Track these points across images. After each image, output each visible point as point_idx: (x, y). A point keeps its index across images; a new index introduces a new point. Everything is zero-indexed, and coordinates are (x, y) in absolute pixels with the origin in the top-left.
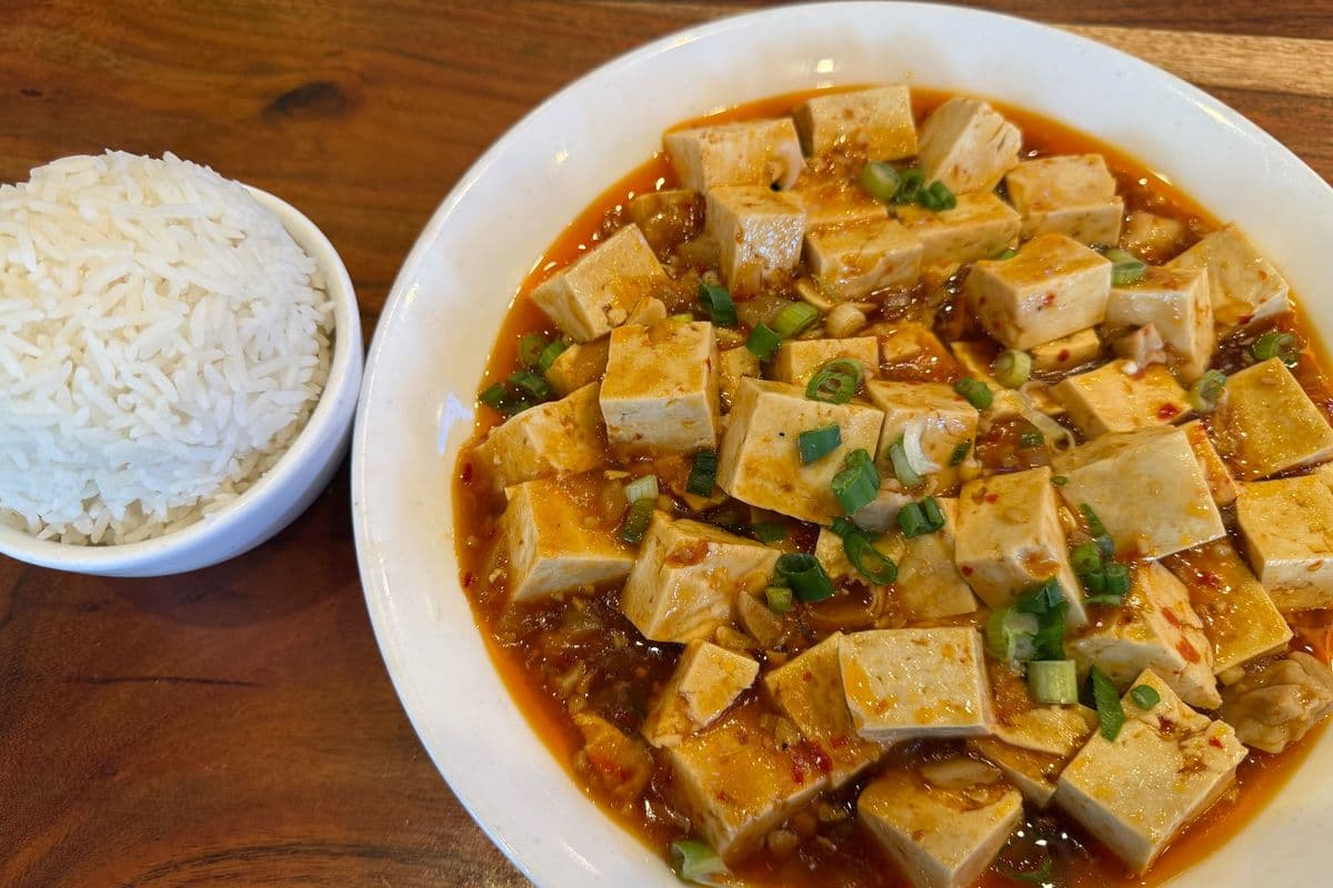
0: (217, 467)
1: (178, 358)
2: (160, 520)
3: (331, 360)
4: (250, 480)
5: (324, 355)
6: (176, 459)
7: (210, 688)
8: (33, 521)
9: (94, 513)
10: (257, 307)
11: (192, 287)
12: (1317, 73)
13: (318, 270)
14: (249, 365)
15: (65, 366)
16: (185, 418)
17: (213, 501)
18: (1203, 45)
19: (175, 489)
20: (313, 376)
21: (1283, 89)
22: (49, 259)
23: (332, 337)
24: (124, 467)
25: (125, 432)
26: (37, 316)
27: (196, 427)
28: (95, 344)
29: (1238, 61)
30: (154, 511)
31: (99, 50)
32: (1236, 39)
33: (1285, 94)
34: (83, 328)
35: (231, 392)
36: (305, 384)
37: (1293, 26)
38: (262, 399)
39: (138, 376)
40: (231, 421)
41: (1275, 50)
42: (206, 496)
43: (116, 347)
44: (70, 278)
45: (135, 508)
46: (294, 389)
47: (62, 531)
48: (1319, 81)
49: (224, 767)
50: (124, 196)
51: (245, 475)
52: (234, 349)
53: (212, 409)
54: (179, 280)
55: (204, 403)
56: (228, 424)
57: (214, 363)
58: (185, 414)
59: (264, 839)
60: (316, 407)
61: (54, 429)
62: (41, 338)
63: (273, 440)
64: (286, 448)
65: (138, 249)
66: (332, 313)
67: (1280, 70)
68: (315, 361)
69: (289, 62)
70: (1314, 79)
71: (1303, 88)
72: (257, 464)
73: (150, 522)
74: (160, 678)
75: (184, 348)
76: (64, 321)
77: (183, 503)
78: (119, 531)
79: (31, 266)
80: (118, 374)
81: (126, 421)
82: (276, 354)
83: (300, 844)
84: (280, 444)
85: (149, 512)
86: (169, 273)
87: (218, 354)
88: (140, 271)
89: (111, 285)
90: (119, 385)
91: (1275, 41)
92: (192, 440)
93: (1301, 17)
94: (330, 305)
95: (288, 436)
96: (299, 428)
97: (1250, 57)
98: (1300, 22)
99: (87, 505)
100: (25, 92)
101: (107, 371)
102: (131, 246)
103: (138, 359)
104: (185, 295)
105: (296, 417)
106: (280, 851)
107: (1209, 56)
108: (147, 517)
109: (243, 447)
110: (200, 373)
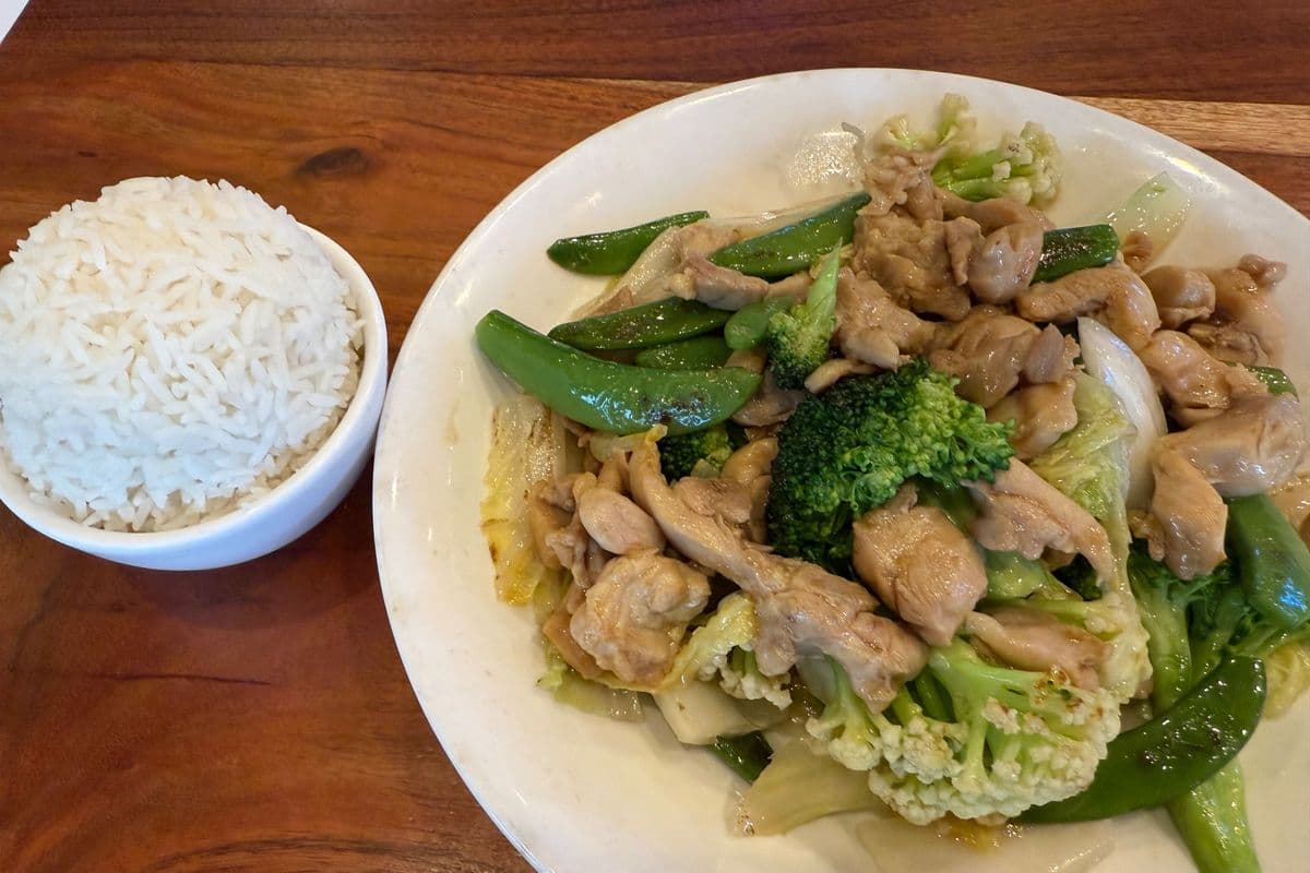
0: (254, 460)
1: (228, 354)
2: (198, 511)
3: (360, 375)
4: (281, 478)
5: (355, 369)
6: (219, 448)
7: (225, 686)
8: (80, 508)
9: (137, 501)
10: (299, 314)
11: (244, 291)
12: (1290, 134)
13: (351, 292)
14: (291, 367)
15: (127, 354)
16: (231, 409)
17: (249, 493)
18: (1172, 111)
19: (216, 478)
20: (344, 384)
21: (1256, 149)
22: (117, 262)
23: (361, 353)
24: (171, 453)
25: (175, 419)
26: (105, 309)
27: (240, 417)
28: (155, 335)
29: (1209, 125)
30: (193, 501)
31: (150, 119)
32: (1206, 105)
33: (1258, 154)
34: (145, 321)
35: (273, 388)
36: (337, 390)
37: (1263, 93)
38: (300, 398)
39: (192, 366)
40: (272, 416)
41: (1246, 115)
42: (242, 489)
43: (173, 338)
44: (135, 277)
45: (175, 498)
46: (328, 393)
47: (107, 518)
48: (1291, 141)
49: (235, 761)
50: (186, 212)
51: (278, 472)
52: (278, 351)
53: (256, 403)
54: (233, 284)
55: (249, 396)
56: (268, 419)
57: (260, 360)
58: (232, 406)
59: (270, 833)
60: (343, 415)
61: (111, 413)
62: (107, 329)
63: (306, 442)
64: (316, 450)
65: (197, 254)
66: (362, 330)
67: (1253, 133)
68: (347, 371)
69: (319, 130)
70: (1286, 140)
71: (1276, 148)
72: (291, 461)
73: (188, 513)
74: (180, 677)
75: (234, 343)
76: (128, 315)
77: (219, 495)
78: (159, 519)
79: (101, 265)
80: (174, 365)
81: (176, 408)
82: (313, 359)
83: (305, 839)
84: (312, 446)
85: (188, 501)
86: (223, 277)
87: (263, 351)
88: (199, 274)
89: (172, 285)
90: (175, 374)
91: (1245, 106)
92: (236, 431)
93: (1271, 85)
94: (361, 323)
95: (318, 439)
96: (329, 432)
97: (1222, 121)
98: (1270, 89)
99: (132, 493)
100: (81, 154)
101: (165, 360)
102: (191, 252)
103: (193, 351)
104: (237, 298)
105: (327, 420)
106: (285, 845)
107: (1178, 122)
108: (188, 505)
109: (280, 444)
110: (248, 369)
